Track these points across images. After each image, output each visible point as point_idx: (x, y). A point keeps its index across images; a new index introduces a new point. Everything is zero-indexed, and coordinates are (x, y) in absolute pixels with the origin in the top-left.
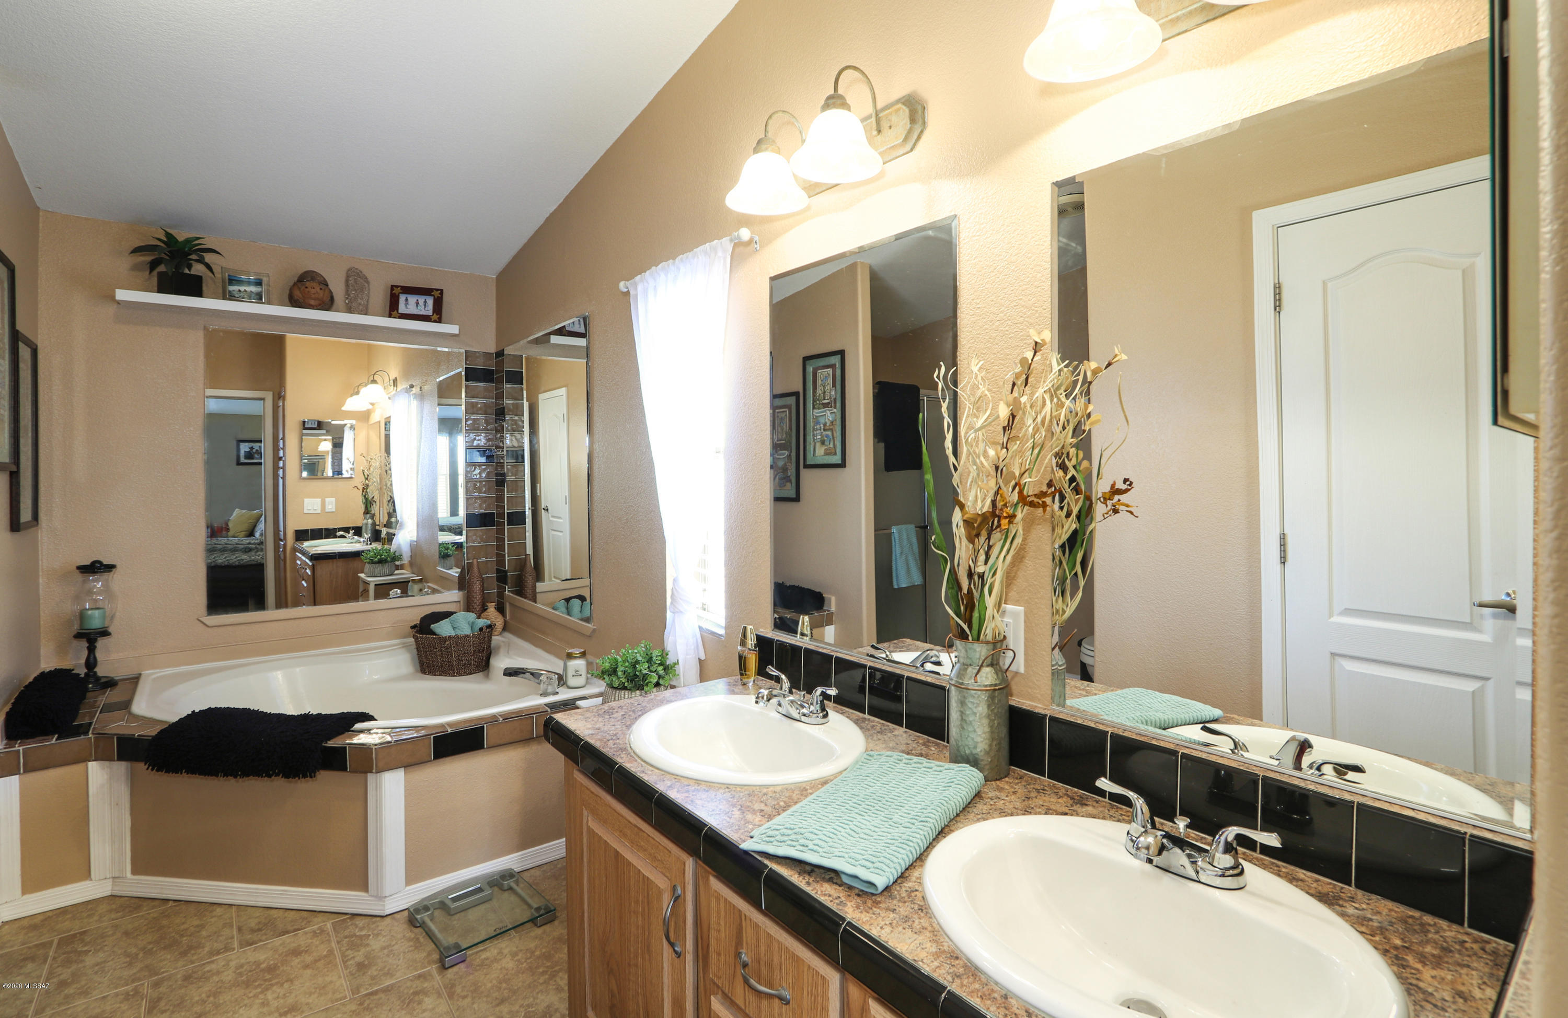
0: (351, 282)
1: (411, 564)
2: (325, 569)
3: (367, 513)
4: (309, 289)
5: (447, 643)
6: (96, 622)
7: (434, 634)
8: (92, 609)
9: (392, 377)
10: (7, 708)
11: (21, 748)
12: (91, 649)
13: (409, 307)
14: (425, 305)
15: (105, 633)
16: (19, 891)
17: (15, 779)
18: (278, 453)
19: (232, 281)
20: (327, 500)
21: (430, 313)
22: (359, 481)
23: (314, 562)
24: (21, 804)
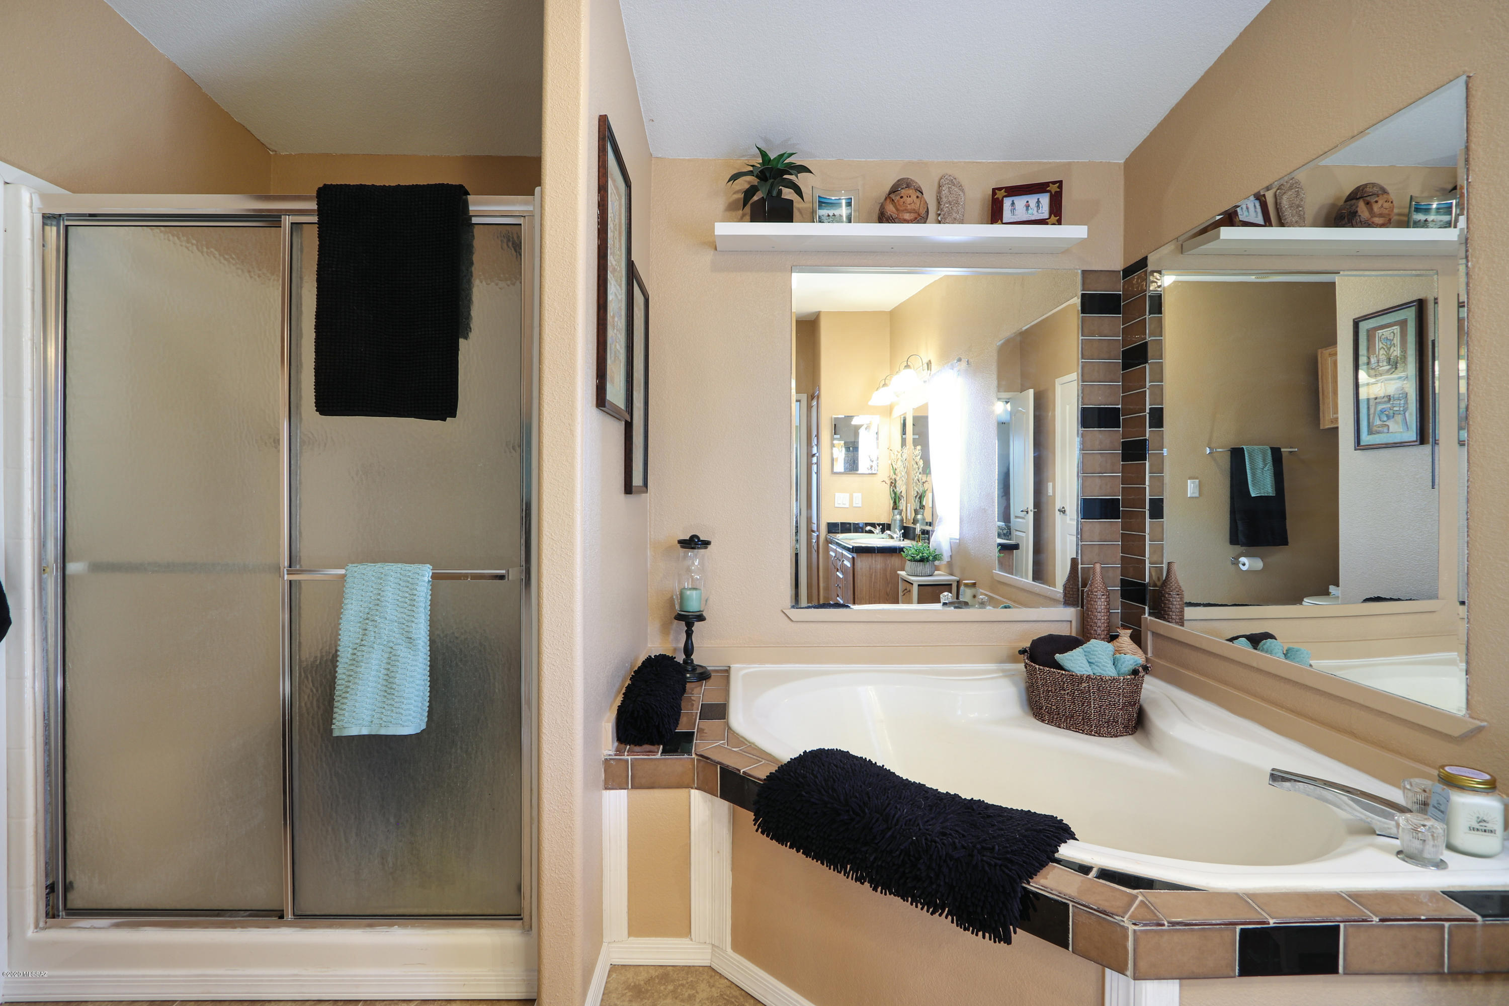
0: (945, 191)
1: (950, 565)
2: (864, 563)
3: (896, 509)
4: (905, 197)
5: (1084, 685)
6: (693, 606)
7: (1060, 667)
8: (690, 589)
9: (925, 361)
10: (618, 702)
11: (629, 758)
12: (689, 634)
13: (1016, 212)
14: (1038, 207)
15: (701, 618)
16: (625, 932)
17: (624, 792)
18: (811, 451)
19: (823, 203)
20: (855, 495)
21: (1046, 215)
22: (884, 474)
23: (855, 555)
24: (628, 829)
